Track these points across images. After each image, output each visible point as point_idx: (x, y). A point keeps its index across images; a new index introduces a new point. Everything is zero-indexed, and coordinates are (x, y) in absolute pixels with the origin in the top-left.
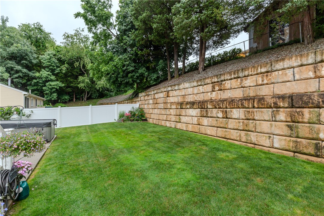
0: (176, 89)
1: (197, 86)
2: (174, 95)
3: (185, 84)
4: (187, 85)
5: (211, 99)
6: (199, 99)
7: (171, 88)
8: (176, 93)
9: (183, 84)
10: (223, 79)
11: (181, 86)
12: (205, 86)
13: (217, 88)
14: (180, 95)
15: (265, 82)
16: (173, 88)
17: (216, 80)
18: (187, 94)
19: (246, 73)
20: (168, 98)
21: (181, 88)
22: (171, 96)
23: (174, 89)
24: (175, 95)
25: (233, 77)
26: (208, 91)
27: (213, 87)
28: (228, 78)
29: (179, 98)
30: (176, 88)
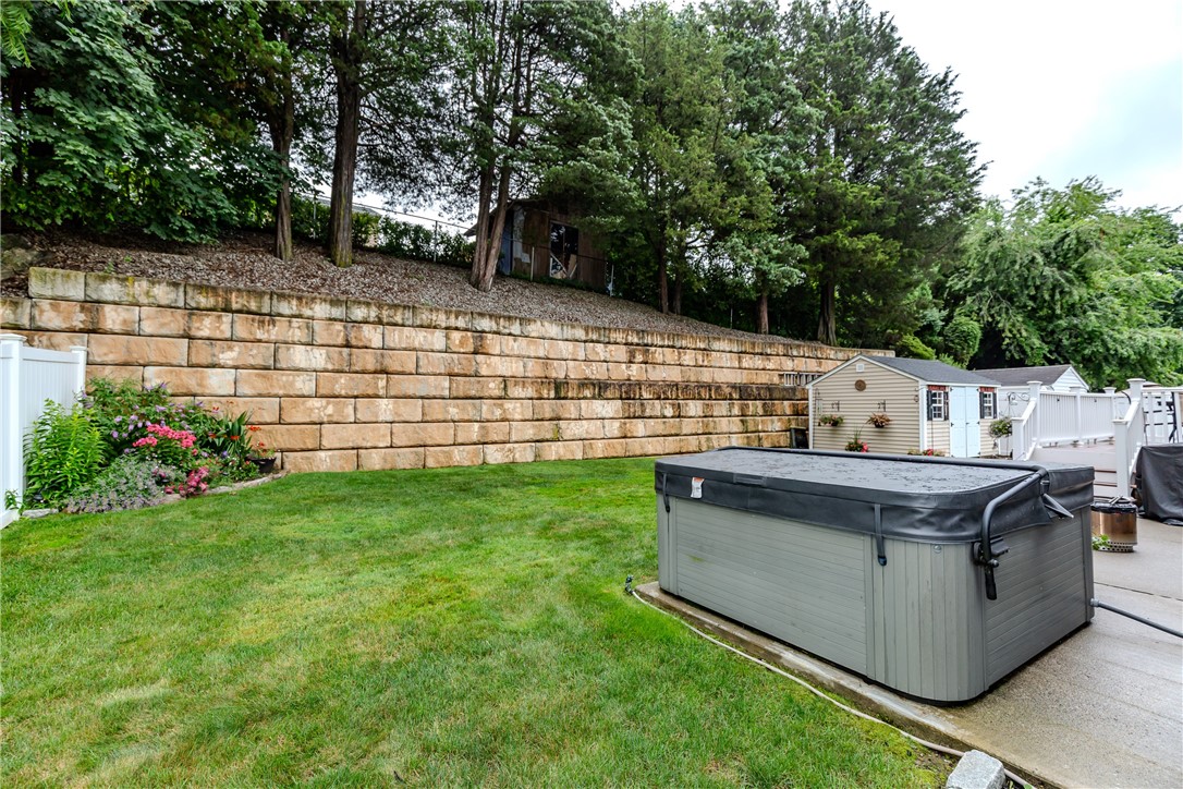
0: (513, 332)
1: (585, 342)
2: (507, 352)
3: (546, 324)
4: (553, 330)
5: (629, 380)
6: (598, 377)
7: (493, 323)
8: (516, 345)
9: (539, 323)
10: (650, 342)
11: (534, 329)
12: (610, 347)
13: (639, 358)
14: (532, 355)
15: (706, 363)
16: (504, 327)
17: (636, 340)
18: (555, 357)
19: (684, 343)
20: (480, 358)
21: (533, 334)
22: (497, 352)
23: (507, 331)
24: (511, 353)
25: (666, 343)
26: (619, 360)
27: (632, 355)
28: (660, 343)
29: (530, 364)
30: (516, 328)
